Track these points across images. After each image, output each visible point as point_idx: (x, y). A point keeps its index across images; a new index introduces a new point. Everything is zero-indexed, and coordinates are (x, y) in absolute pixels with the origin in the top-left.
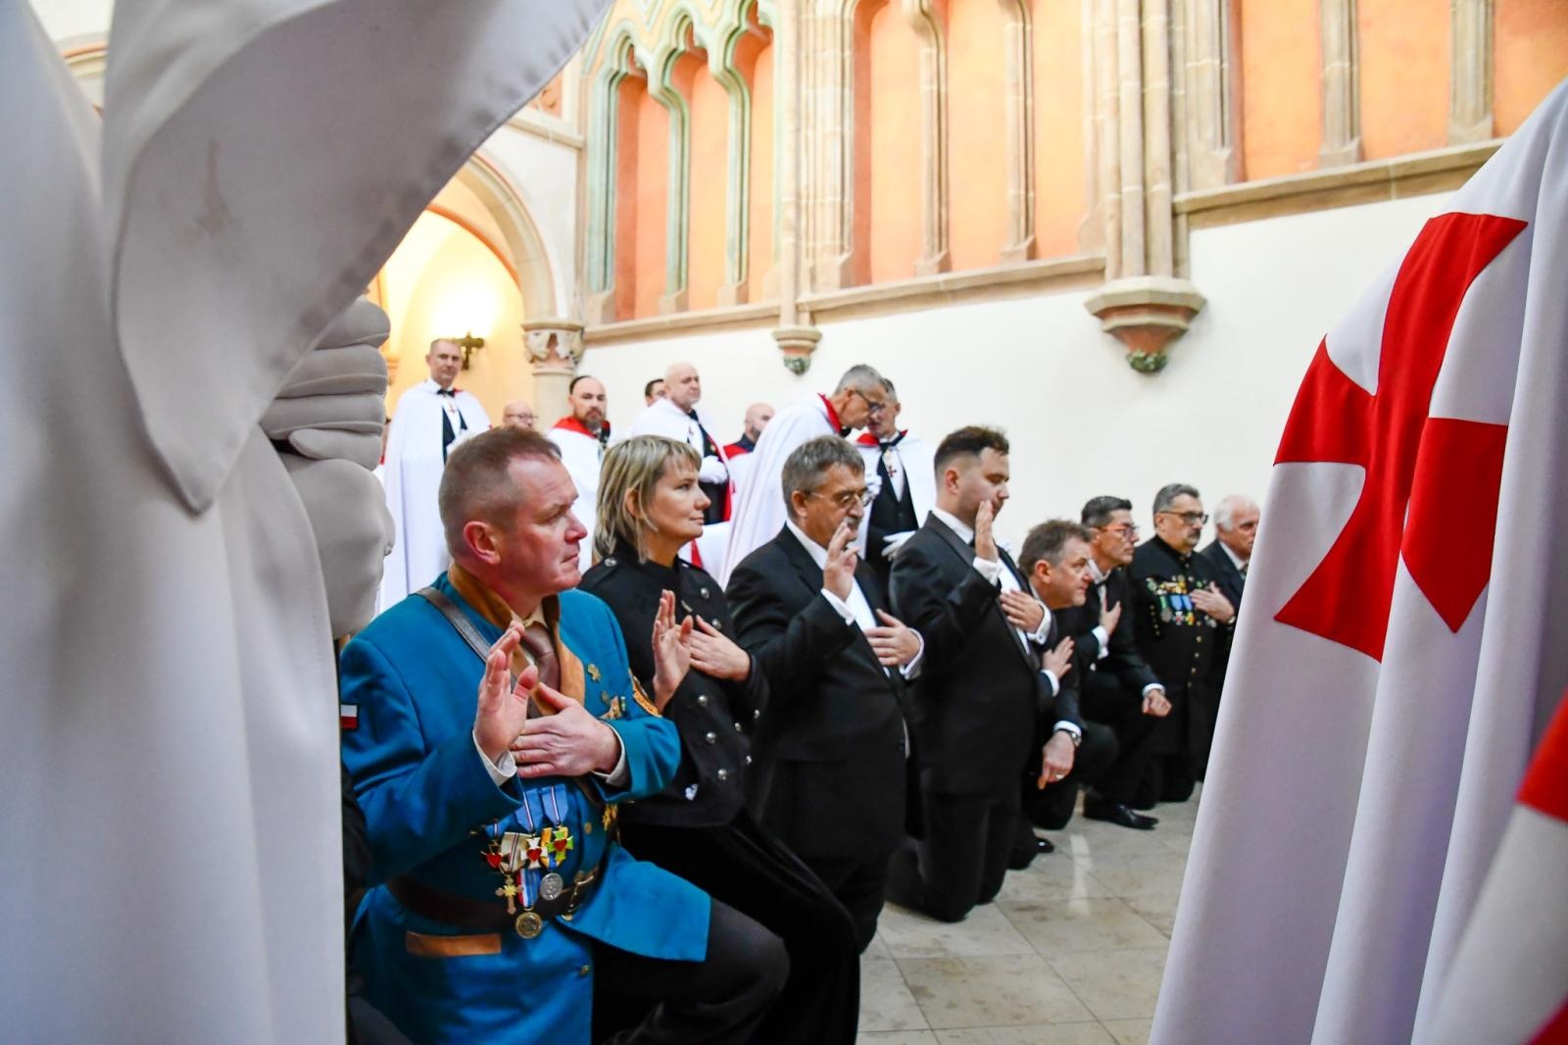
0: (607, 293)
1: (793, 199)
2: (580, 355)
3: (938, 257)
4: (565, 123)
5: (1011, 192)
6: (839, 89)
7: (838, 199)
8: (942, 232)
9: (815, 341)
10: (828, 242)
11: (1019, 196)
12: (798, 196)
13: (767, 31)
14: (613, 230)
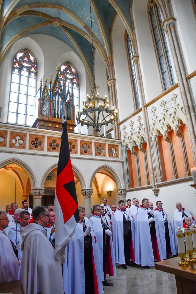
0: (129, 183)
1: (152, 169)
2: (126, 193)
3: (176, 175)
4: (120, 159)
5: (184, 164)
6: (157, 151)
7: (159, 168)
8: (176, 171)
9: (159, 191)
10: (158, 175)
11: (186, 165)
12: (153, 168)
13: (146, 142)
14: (129, 173)
